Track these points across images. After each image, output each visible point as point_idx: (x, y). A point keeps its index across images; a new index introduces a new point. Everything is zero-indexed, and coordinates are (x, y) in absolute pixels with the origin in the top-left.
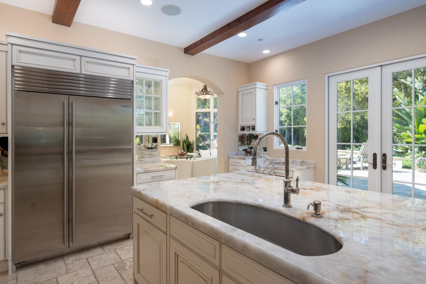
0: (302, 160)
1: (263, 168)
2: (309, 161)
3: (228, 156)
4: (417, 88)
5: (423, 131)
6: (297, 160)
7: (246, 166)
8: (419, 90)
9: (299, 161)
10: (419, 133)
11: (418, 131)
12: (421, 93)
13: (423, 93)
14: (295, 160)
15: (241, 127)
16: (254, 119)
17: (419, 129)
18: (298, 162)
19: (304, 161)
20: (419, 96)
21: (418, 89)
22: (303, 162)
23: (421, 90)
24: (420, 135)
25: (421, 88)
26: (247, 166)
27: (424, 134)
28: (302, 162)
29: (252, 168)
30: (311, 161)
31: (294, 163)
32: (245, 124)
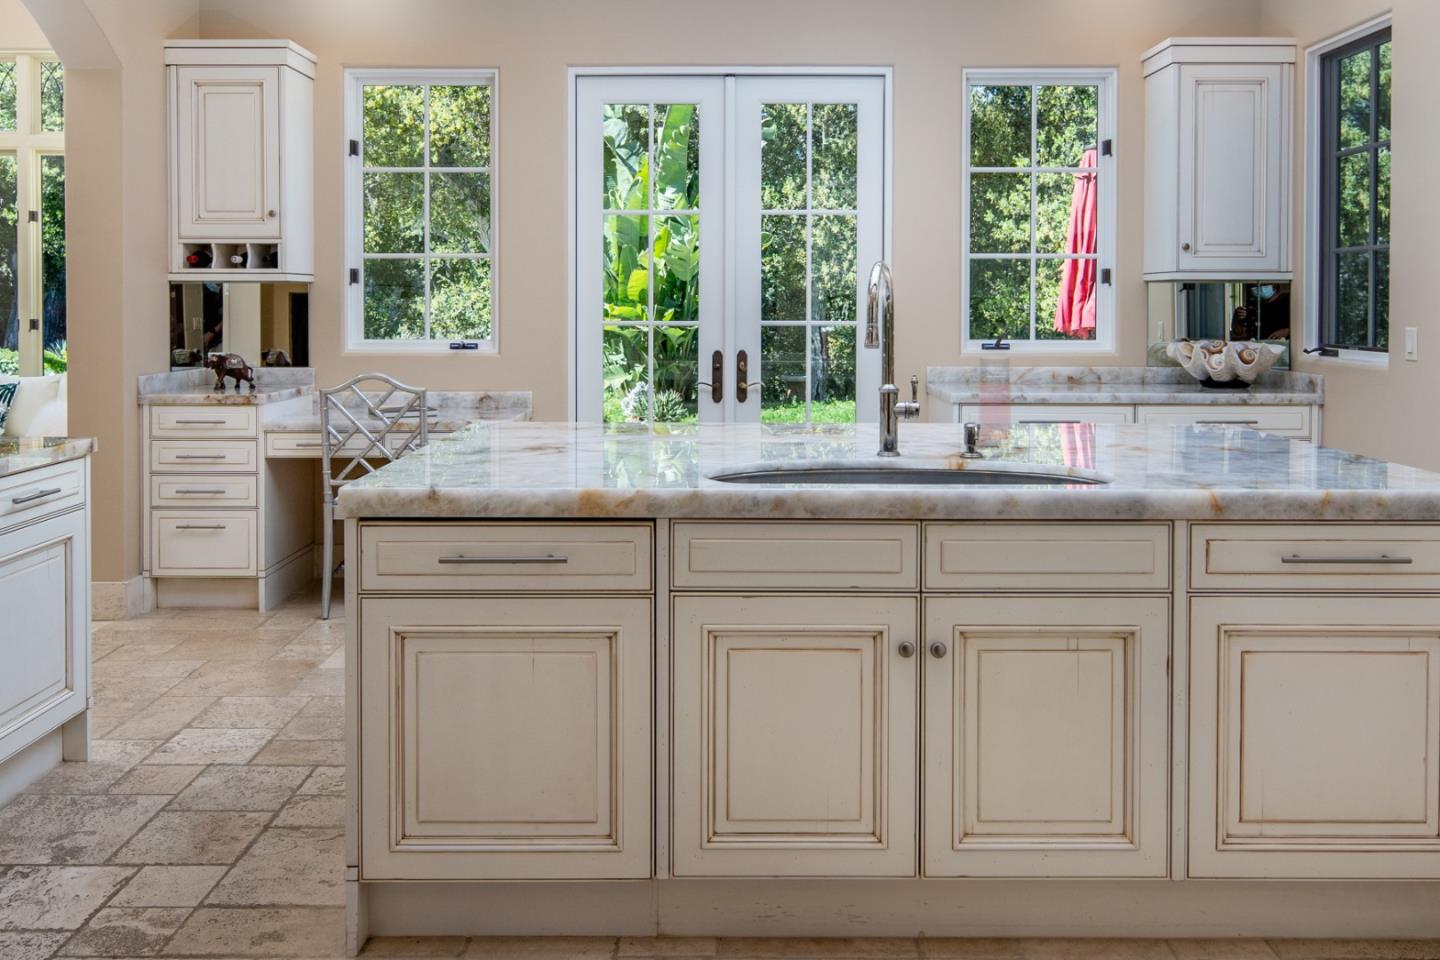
0: (482, 394)
1: (340, 432)
2: (509, 393)
3: (139, 393)
4: (614, 136)
5: (637, 293)
6: (461, 393)
7: (261, 436)
8: (619, 146)
9: (469, 396)
10: (626, 301)
11: (625, 290)
12: (625, 157)
13: (628, 158)
14: (450, 394)
15: (187, 246)
16: (271, 214)
17: (629, 285)
18: (465, 401)
19: (491, 393)
20: (618, 167)
21: (617, 144)
22: (488, 397)
23: (623, 146)
24: (631, 308)
25: (623, 143)
26: (266, 432)
27: (640, 302)
28: (481, 400)
29: (300, 442)
30: (519, 393)
31: (447, 406)
32: (215, 234)
